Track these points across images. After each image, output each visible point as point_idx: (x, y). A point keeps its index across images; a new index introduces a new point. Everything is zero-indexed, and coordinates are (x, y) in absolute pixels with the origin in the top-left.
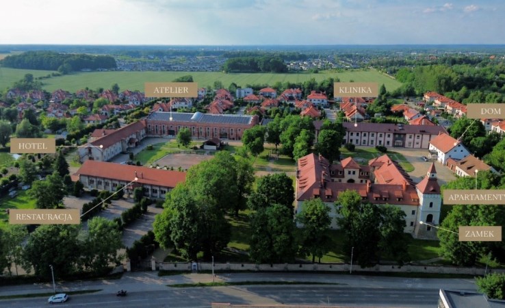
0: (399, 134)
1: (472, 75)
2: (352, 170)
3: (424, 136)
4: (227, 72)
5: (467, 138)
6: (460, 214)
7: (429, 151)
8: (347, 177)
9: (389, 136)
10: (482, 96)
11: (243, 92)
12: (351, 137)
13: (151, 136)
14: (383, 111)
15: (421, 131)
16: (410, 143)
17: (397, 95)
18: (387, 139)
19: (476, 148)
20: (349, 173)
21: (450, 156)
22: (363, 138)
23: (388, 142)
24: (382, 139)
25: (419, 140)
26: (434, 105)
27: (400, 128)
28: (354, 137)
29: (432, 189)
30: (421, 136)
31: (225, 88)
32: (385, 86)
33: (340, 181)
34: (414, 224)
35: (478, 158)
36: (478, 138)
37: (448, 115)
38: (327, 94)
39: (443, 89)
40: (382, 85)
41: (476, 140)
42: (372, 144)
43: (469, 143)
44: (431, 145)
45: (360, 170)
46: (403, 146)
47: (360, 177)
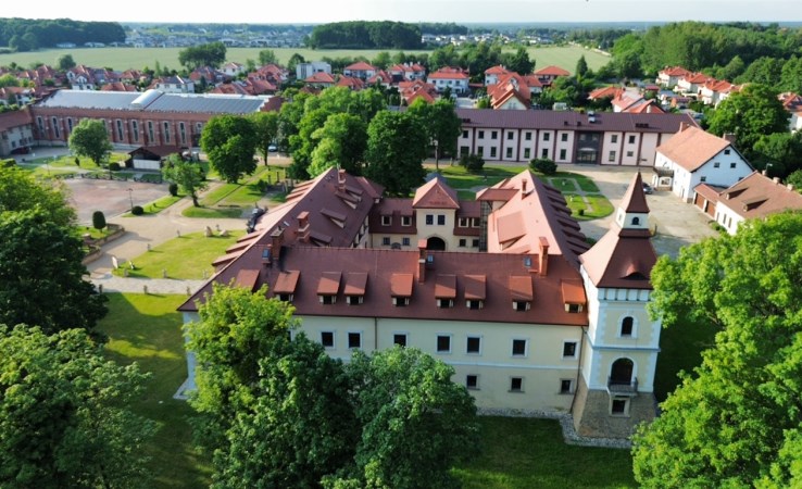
0: (589, 133)
1: (752, 42)
2: (436, 214)
3: (645, 135)
4: (314, 47)
5: (745, 138)
6: (736, 394)
7: (655, 170)
8: (425, 232)
9: (565, 138)
10: (774, 66)
11: (309, 69)
12: (479, 143)
13: (45, 143)
14: (571, 98)
15: (637, 125)
16: (613, 153)
17: (606, 76)
18: (561, 145)
19: (768, 159)
20: (429, 220)
21: (703, 179)
22: (508, 143)
23: (563, 153)
24: (549, 145)
25: (634, 148)
26: (676, 89)
27: (592, 119)
28: (487, 142)
29: (630, 270)
30: (637, 136)
31: (280, 63)
32: (587, 60)
33: (406, 242)
34: (572, 388)
35: (776, 180)
36: (773, 137)
37: (702, 104)
38: (473, 73)
39: (696, 62)
40: (579, 57)
41: (767, 141)
42: (527, 156)
43: (751, 150)
44: (659, 155)
45: (458, 214)
46: (596, 162)
47: (457, 232)
